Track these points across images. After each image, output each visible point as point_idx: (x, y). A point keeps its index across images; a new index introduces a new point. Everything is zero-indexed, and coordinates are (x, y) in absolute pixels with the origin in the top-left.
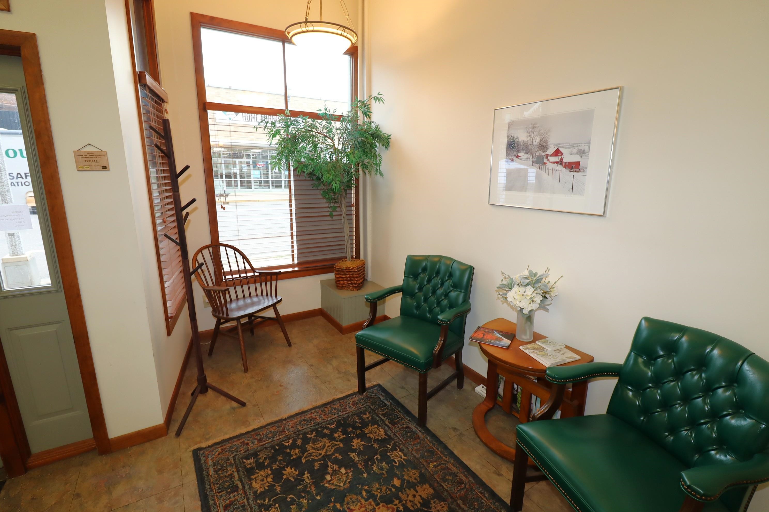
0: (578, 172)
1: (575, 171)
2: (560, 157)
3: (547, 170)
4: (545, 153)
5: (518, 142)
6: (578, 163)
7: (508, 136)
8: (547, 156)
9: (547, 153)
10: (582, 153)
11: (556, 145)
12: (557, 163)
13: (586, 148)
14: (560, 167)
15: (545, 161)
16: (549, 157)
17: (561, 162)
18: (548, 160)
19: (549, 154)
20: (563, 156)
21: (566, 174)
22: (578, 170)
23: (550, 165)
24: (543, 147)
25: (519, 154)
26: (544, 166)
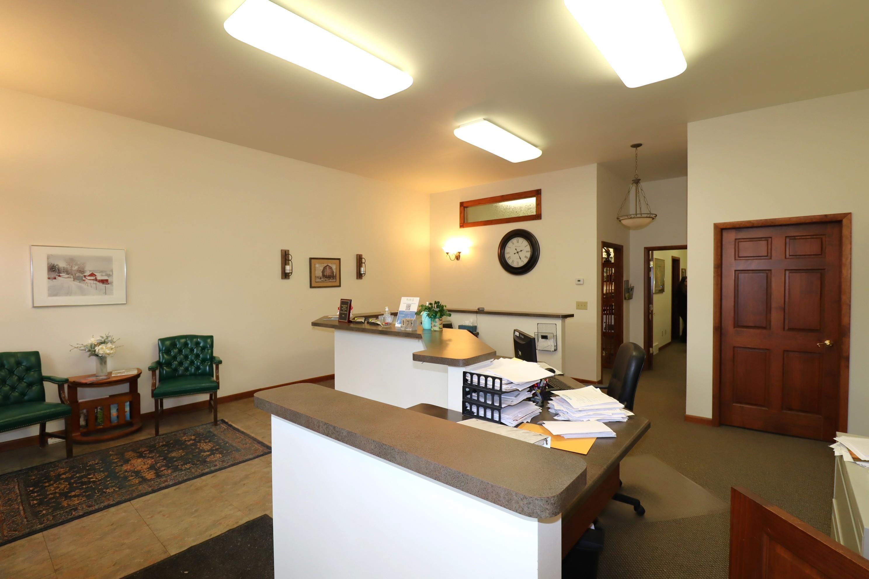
0: (108, 284)
1: (106, 284)
2: (95, 277)
3: (86, 284)
4: (83, 275)
5: (58, 267)
6: (107, 281)
7: (48, 264)
8: (85, 276)
9: (85, 274)
10: (109, 275)
11: (90, 271)
12: (93, 280)
13: (111, 273)
14: (95, 282)
15: (84, 279)
16: (86, 277)
17: (96, 280)
18: (86, 279)
19: (86, 275)
20: (96, 277)
21: (100, 285)
22: (107, 283)
23: (87, 281)
24: (82, 271)
25: (61, 275)
26: (84, 282)
